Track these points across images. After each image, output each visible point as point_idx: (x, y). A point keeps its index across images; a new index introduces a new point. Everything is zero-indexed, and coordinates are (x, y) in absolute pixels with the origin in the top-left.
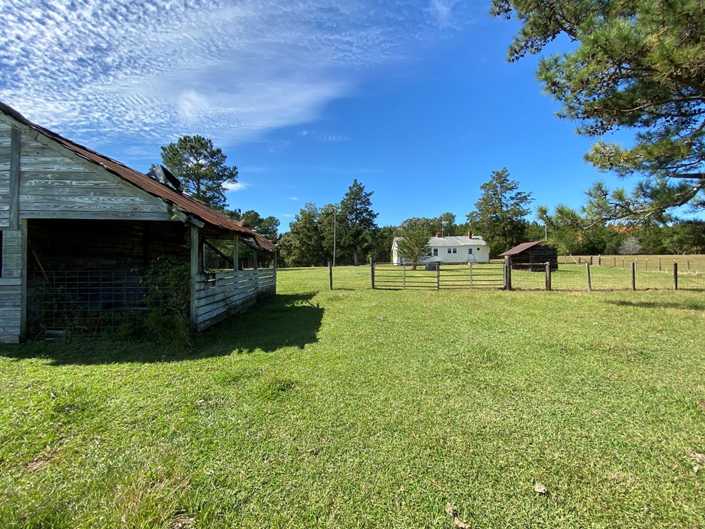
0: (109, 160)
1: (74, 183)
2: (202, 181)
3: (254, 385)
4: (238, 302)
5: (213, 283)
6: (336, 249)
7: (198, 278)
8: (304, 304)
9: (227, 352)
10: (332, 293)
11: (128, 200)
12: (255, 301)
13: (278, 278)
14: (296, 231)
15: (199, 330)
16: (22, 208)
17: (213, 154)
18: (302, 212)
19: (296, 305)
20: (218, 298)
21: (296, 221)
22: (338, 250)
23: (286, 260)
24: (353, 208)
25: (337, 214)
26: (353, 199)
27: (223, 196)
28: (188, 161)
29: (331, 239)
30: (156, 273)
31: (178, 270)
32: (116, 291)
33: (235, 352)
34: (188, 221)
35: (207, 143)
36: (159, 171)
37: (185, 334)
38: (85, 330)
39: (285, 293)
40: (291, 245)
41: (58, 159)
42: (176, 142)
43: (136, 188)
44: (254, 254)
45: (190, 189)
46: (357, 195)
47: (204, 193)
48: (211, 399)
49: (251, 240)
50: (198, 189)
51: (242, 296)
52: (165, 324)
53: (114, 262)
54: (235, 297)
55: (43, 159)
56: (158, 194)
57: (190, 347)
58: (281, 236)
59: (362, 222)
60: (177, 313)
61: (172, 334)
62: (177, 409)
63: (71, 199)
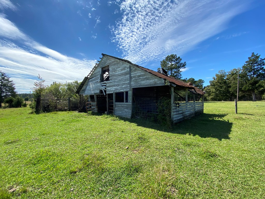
0: (149, 69)
1: (142, 78)
2: (173, 70)
3: (196, 149)
4: (187, 115)
5: (179, 106)
6: (239, 92)
7: (173, 105)
8: (219, 119)
9: (185, 133)
10: (237, 116)
11: (154, 80)
12: (194, 115)
13: (205, 106)
14: (213, 84)
15: (174, 123)
16: (132, 85)
17: (177, 60)
18: (217, 75)
19: (215, 119)
20: (180, 112)
21: (213, 80)
22: (240, 93)
23: (207, 98)
24: (251, 69)
25: (240, 73)
26: (252, 64)
27: (180, 74)
28: (168, 64)
29: (235, 87)
30: (160, 102)
31: (167, 102)
32: (150, 107)
33: (188, 134)
34: (171, 85)
35: (175, 56)
36: (161, 70)
37: (169, 123)
38: (143, 117)
39: (208, 113)
40: (210, 91)
41: (138, 72)
42: (165, 59)
43: (156, 76)
44: (194, 96)
45: (169, 74)
46: (255, 61)
47: (174, 74)
48: (180, 150)
49: (193, 90)
50: (171, 73)
51: (189, 112)
52: (163, 119)
53: (149, 99)
54: (186, 112)
55: (135, 73)
56: (161, 77)
57: (171, 128)
58: (205, 87)
59: (258, 76)
60: (167, 116)
61: (165, 123)
62: (169, 149)
63: (141, 82)
